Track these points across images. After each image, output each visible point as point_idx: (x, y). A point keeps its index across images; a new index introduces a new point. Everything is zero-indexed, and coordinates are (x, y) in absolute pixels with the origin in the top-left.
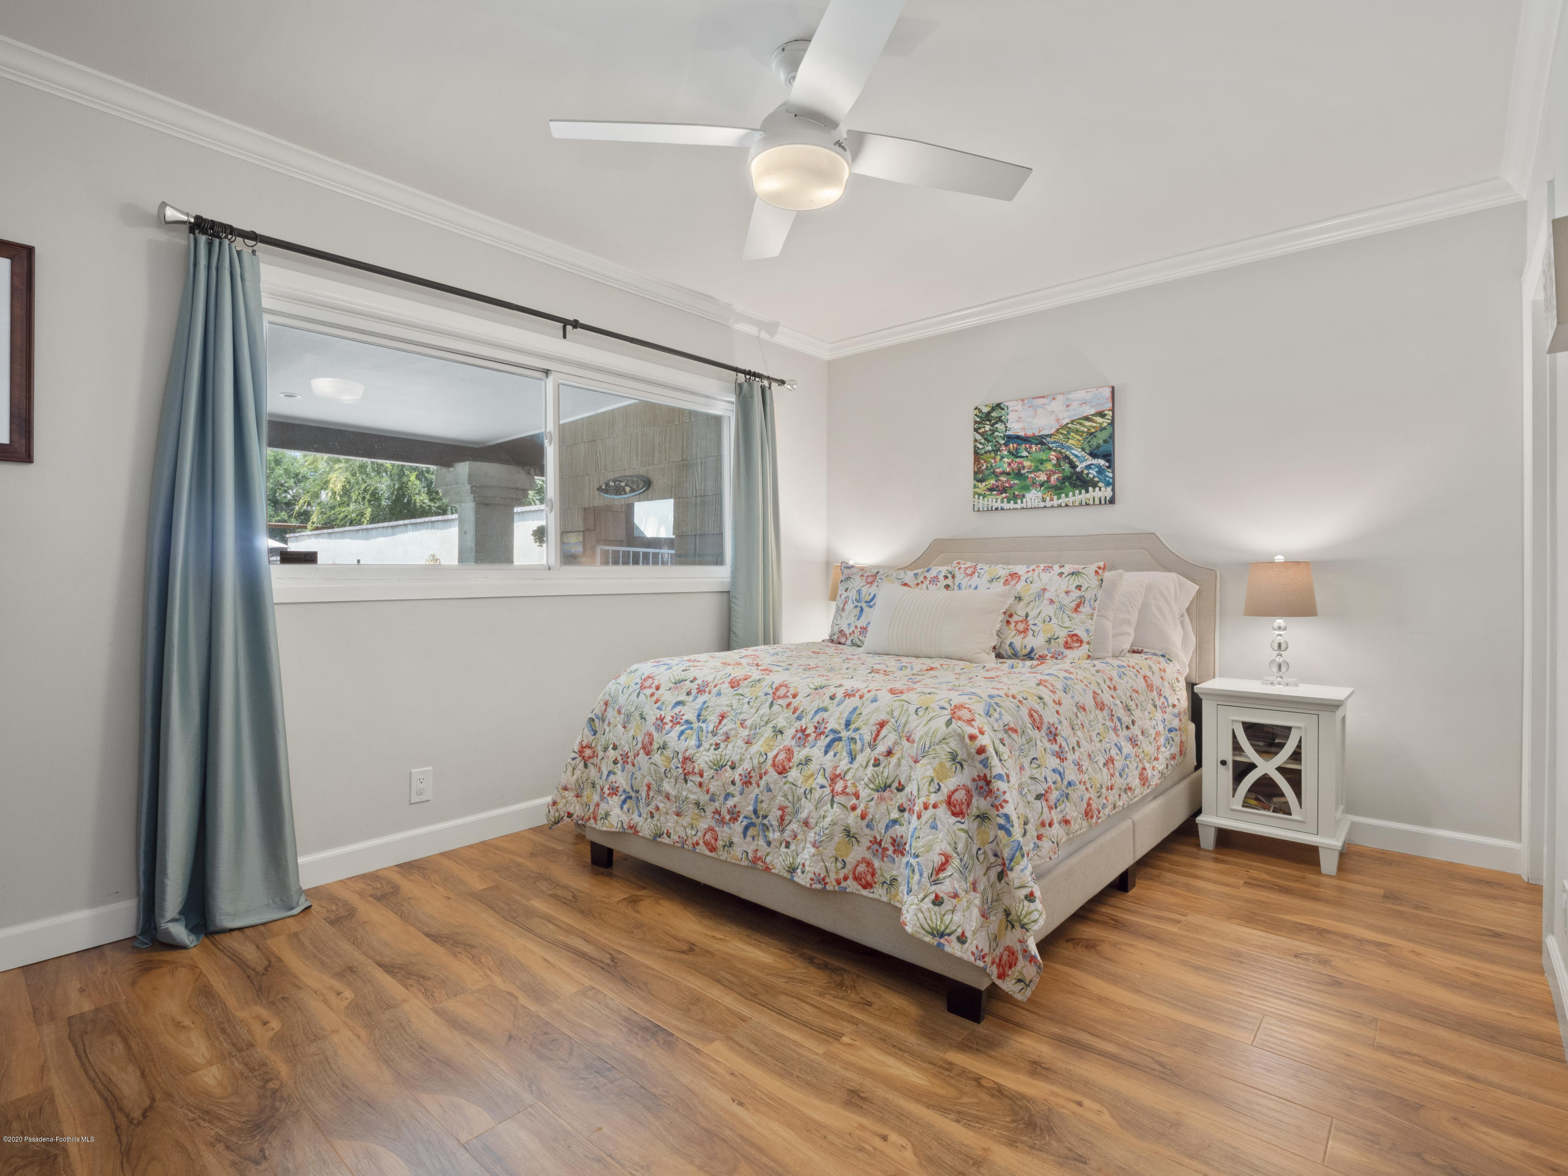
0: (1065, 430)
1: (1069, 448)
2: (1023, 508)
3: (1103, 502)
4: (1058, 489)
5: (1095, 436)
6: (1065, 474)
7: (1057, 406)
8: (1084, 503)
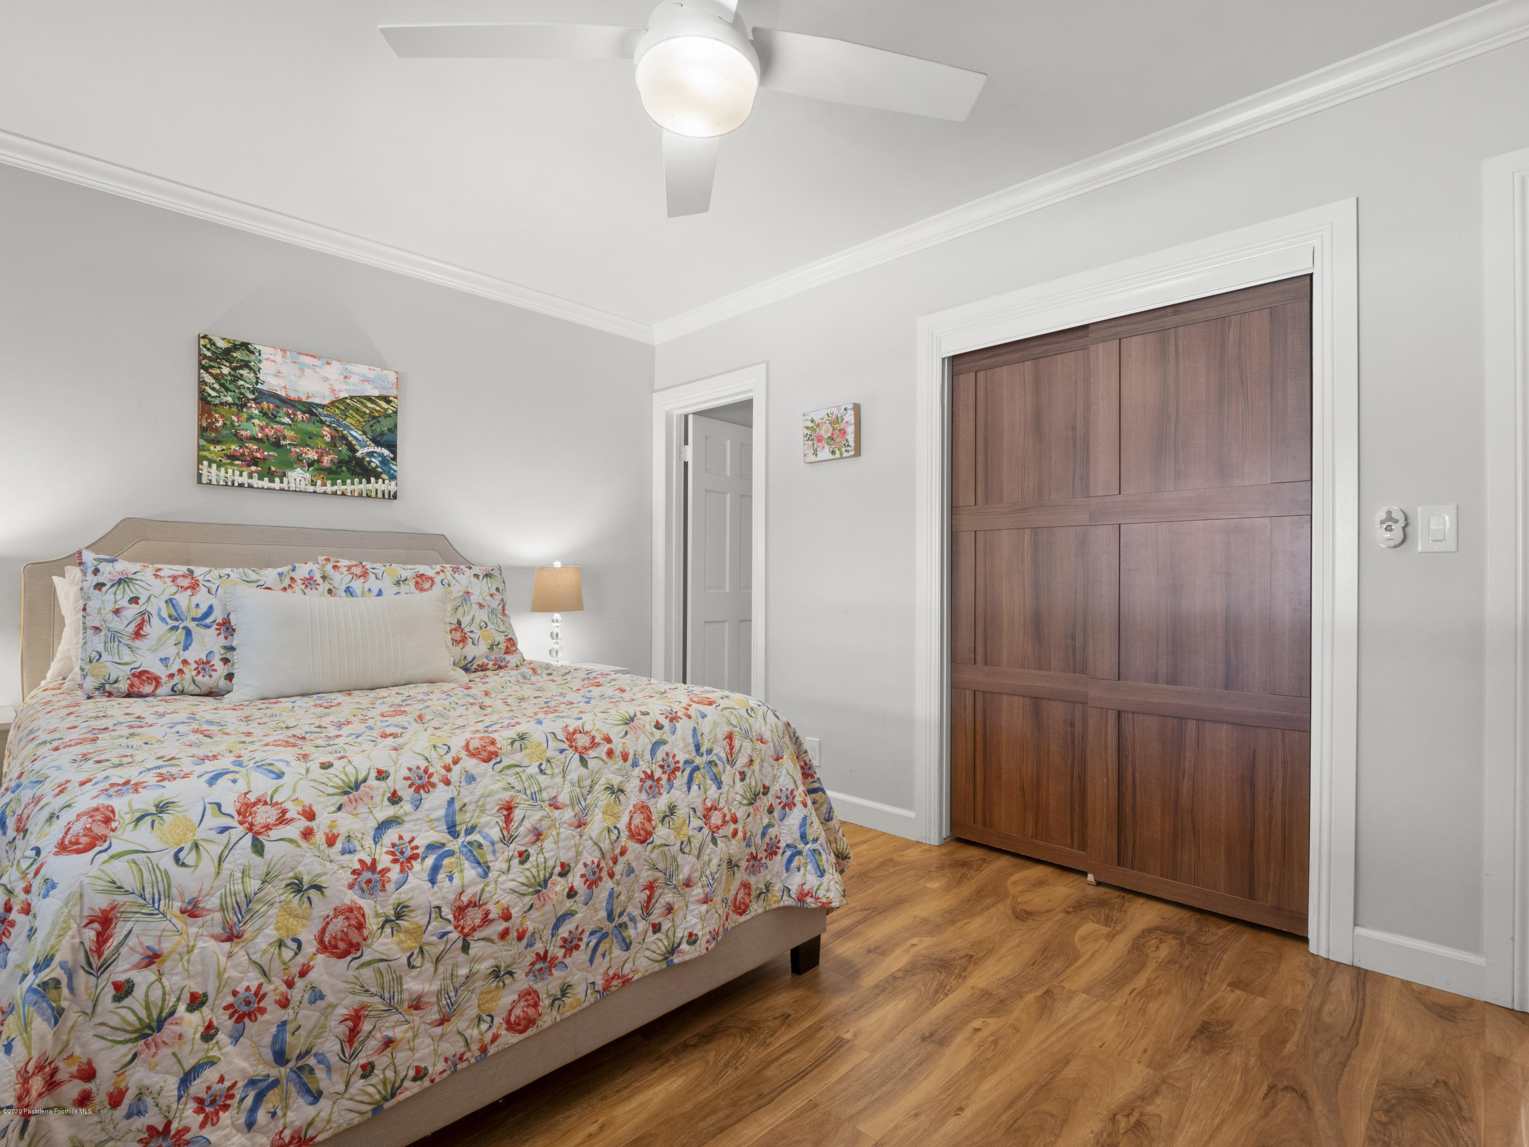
0: (342, 405)
1: (347, 427)
2: (282, 490)
3: (386, 496)
4: (332, 473)
5: (379, 422)
6: (342, 457)
7: (333, 371)
8: (364, 495)
